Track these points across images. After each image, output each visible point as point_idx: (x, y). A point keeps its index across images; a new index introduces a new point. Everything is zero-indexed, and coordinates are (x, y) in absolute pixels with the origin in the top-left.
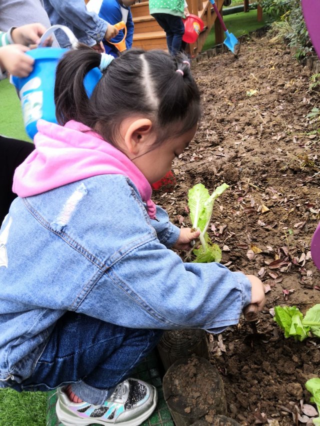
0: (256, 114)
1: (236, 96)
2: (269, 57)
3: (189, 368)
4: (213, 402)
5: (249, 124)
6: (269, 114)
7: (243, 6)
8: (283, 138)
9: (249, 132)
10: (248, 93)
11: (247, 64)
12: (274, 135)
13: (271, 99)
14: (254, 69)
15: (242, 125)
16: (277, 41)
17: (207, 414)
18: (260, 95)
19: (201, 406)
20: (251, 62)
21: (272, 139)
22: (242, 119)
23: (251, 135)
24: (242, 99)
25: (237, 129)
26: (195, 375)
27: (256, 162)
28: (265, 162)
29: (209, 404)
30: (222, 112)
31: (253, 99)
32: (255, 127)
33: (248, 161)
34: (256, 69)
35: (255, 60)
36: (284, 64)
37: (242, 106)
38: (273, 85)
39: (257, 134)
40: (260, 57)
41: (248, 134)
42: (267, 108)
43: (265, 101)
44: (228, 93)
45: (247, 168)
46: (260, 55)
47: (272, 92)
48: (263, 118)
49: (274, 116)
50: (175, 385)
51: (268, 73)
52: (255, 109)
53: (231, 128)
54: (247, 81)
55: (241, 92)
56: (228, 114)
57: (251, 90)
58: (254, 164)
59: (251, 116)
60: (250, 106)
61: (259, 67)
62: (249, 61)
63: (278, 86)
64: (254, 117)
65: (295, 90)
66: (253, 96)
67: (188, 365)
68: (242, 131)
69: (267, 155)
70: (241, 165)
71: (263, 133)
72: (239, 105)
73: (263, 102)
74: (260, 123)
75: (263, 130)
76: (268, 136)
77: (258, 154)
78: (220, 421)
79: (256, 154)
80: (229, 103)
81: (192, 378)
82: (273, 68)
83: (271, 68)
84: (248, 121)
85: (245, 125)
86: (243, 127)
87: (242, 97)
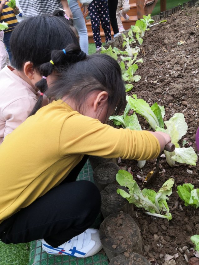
0: (182, 57)
1: (170, 46)
2: (196, 20)
3: (118, 220)
4: (131, 244)
5: (177, 63)
6: (192, 56)
9: (176, 69)
10: (178, 43)
11: (180, 24)
12: (194, 70)
13: (194, 46)
14: (184, 27)
15: (172, 64)
17: (126, 251)
18: (186, 44)
19: (123, 246)
20: (183, 23)
21: (191, 73)
22: (172, 60)
23: (178, 70)
24: (174, 47)
25: (168, 66)
26: (121, 225)
27: (179, 88)
28: (185, 88)
29: (128, 244)
30: (159, 56)
31: (182, 47)
32: (181, 65)
33: (173, 87)
34: (185, 27)
35: (186, 22)
37: (174, 52)
38: (196, 38)
39: (182, 70)
40: (189, 20)
41: (175, 70)
42: (190, 53)
43: (190, 48)
45: (172, 92)
46: (189, 18)
47: (195, 42)
48: (187, 59)
49: (195, 57)
50: (108, 230)
51: (193, 30)
52: (182, 53)
53: (164, 66)
55: (174, 43)
56: (163, 57)
57: (181, 41)
58: (177, 89)
59: (179, 58)
60: (179, 52)
61: (188, 26)
62: (181, 22)
64: (180, 59)
66: (182, 45)
67: (118, 218)
68: (172, 68)
69: (187, 84)
70: (169, 90)
71: (186, 69)
72: (172, 51)
73: (188, 49)
74: (185, 63)
75: (186, 67)
76: (189, 71)
77: (181, 83)
78: (134, 257)
79: (180, 83)
80: (165, 50)
81: (119, 226)
82: (198, 26)
83: (196, 27)
84: (176, 62)
85: (174, 64)
86: (172, 65)
87: (174, 46)
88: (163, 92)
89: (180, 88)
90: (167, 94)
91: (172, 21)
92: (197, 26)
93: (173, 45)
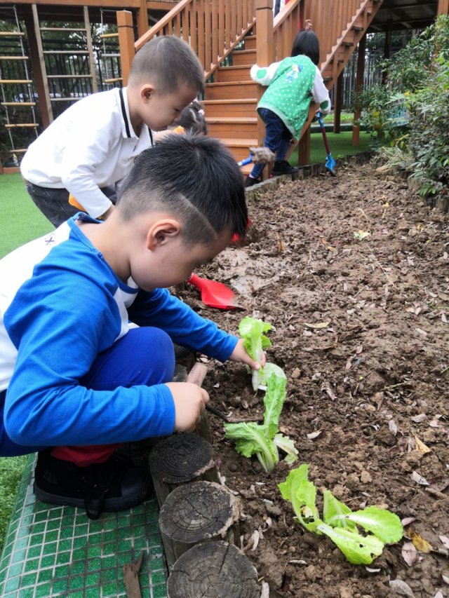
0: (373, 268)
1: (339, 238)
2: (379, 190)
5: (365, 283)
6: (395, 270)
7: (332, 125)
8: (423, 313)
9: (365, 295)
10: (356, 235)
11: (348, 195)
12: (410, 306)
13: (392, 247)
14: (360, 202)
15: (353, 282)
16: (386, 171)
18: (375, 241)
20: (355, 193)
21: (406, 312)
22: (353, 273)
23: (369, 300)
24: (349, 242)
25: (346, 287)
27: (387, 349)
28: (404, 352)
30: (319, 259)
31: (367, 245)
32: (375, 288)
33: (373, 345)
34: (362, 202)
35: (360, 192)
36: (403, 201)
37: (349, 253)
38: (392, 228)
39: (380, 299)
40: (367, 188)
41: (363, 299)
42: (389, 261)
43: (382, 249)
44: (325, 232)
45: (374, 359)
46: (366, 186)
47: (391, 238)
49: (401, 274)
51: (382, 211)
52: (371, 260)
53: (336, 286)
54: (352, 218)
55: (346, 233)
56: (328, 262)
57: (360, 231)
58: (385, 352)
59: (366, 270)
60: (362, 255)
61: (366, 201)
62: (351, 192)
63: (400, 230)
64: (371, 273)
65: (427, 239)
66: (365, 240)
68: (354, 291)
69: (403, 339)
70: (363, 351)
71: (390, 300)
72: (344, 251)
73: (381, 251)
74: (383, 283)
75: (390, 296)
76: (400, 306)
77: (388, 336)
79: (385, 335)
80: (330, 248)
82: (387, 205)
83: (384, 205)
84: (362, 278)
85: (358, 284)
86: (355, 286)
87: (348, 240)
88: (350, 356)
89: (389, 350)
90: (363, 363)
91: (332, 186)
92: (385, 203)
93: (346, 239)
